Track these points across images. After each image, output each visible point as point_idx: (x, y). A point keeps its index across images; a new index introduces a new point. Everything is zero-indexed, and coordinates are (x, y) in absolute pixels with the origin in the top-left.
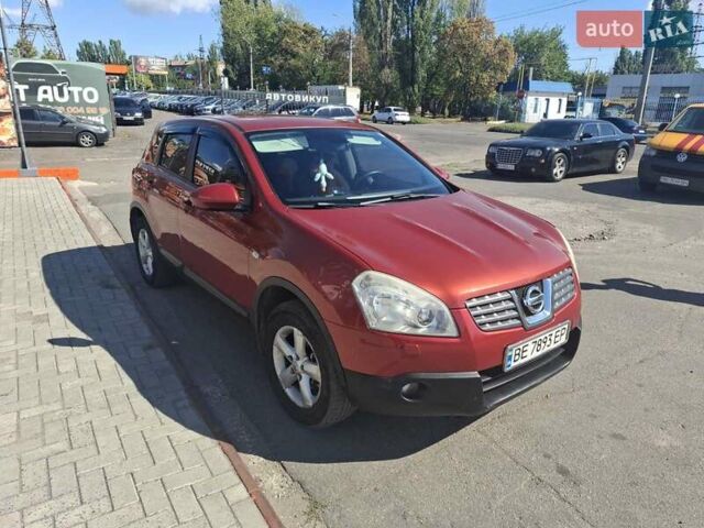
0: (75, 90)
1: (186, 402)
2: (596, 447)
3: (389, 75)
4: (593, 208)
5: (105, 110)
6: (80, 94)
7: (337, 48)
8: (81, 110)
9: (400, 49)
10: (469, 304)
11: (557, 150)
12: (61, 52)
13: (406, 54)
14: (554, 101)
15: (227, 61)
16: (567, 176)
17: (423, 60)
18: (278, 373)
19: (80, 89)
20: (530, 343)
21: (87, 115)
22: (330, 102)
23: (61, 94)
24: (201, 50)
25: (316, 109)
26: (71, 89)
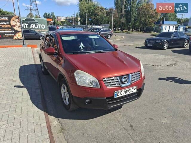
0: (39, 25)
1: (41, 102)
2: (144, 121)
3: (123, 20)
4: (173, 57)
5: (46, 30)
6: (41, 26)
7: (109, 13)
8: (41, 30)
9: (127, 13)
10: (104, 80)
11: (165, 41)
12: (39, 15)
13: (128, 14)
14: (171, 27)
15: (80, 17)
16: (168, 48)
17: (133, 16)
18: (63, 96)
19: (41, 25)
20: (123, 91)
21: (42, 32)
22: (105, 28)
23: (36, 26)
24: (74, 15)
25: (100, 29)
26: (38, 25)
